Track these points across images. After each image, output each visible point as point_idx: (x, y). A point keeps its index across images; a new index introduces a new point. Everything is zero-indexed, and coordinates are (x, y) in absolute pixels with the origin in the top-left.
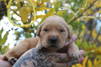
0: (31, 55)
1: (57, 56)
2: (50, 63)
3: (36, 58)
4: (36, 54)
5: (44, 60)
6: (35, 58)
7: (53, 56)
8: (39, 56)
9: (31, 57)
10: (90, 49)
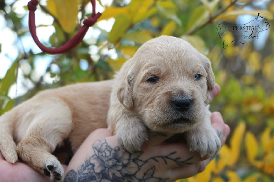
0: (95, 167)
1: (166, 157)
2: (152, 177)
3: (114, 174)
4: (111, 163)
5: (134, 175)
6: (111, 176)
7: (157, 159)
8: (120, 168)
9: (97, 174)
10: (249, 103)
